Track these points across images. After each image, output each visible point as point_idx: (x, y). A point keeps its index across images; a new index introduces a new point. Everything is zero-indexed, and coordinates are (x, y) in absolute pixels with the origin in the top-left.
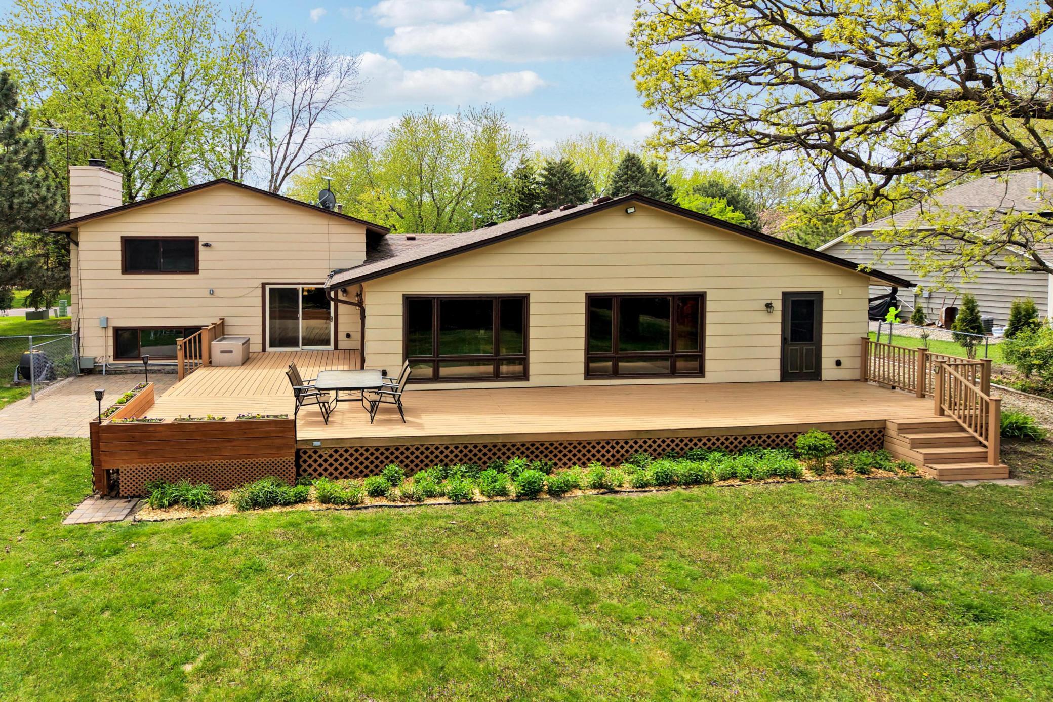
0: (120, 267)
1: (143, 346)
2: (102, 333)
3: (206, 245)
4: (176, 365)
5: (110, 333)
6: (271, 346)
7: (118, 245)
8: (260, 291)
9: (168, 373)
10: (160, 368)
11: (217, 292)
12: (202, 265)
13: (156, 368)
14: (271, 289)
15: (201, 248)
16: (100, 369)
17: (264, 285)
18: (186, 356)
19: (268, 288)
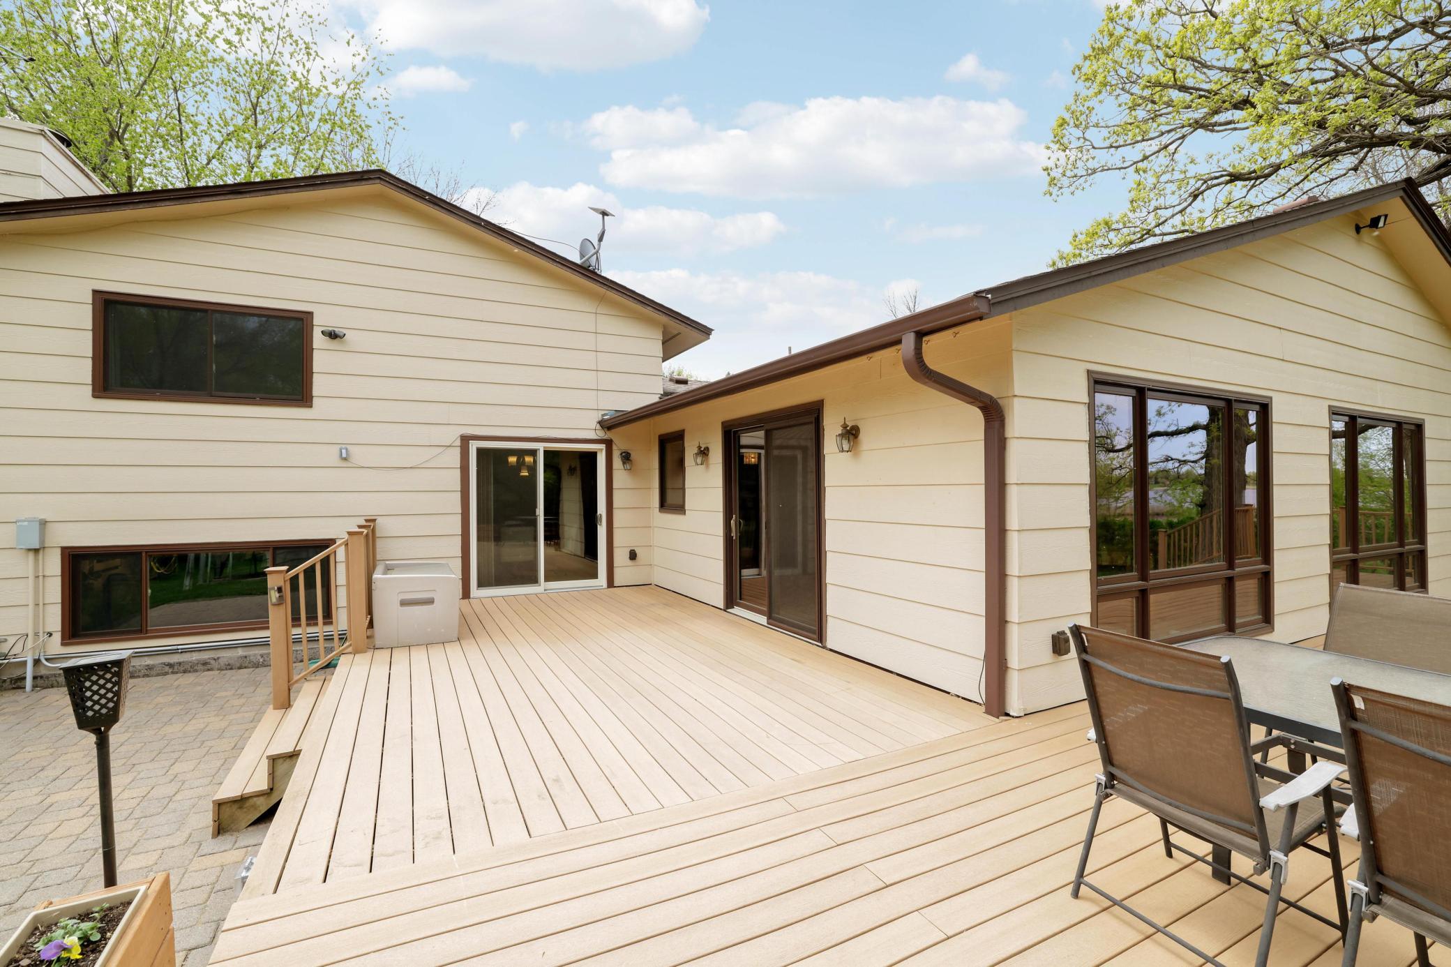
0: (88, 378)
1: (156, 603)
2: (26, 566)
3: (333, 335)
4: (267, 644)
5: (53, 565)
6: (481, 584)
7: (84, 317)
8: (456, 453)
9: (230, 667)
10: (205, 656)
11: (358, 454)
12: (319, 385)
13: (195, 657)
14: (480, 452)
15: (318, 340)
16: (17, 673)
17: (465, 440)
18: (296, 620)
19: (474, 446)
